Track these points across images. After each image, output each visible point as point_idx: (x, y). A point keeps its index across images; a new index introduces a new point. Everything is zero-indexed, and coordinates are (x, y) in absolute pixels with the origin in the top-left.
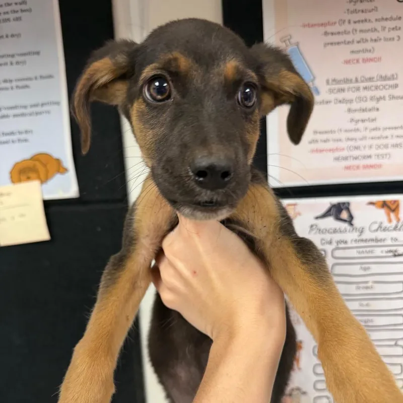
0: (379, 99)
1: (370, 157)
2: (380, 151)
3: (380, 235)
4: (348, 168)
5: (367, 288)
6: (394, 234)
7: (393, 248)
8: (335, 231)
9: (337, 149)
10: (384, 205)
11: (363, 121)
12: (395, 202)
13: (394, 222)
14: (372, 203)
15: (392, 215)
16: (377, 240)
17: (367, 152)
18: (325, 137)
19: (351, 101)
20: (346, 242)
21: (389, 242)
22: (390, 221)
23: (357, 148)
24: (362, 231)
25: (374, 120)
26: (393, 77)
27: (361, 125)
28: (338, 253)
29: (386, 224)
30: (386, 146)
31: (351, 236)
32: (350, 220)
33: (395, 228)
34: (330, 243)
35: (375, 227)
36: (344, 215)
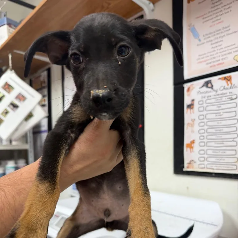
0: (222, 37)
1: (219, 60)
2: (223, 57)
3: (224, 91)
4: (211, 67)
5: (220, 115)
6: (231, 90)
7: (231, 97)
8: (206, 92)
9: (207, 60)
10: (225, 78)
11: (216, 47)
12: (229, 76)
13: (230, 85)
14: (220, 79)
15: (229, 82)
16: (223, 94)
17: (218, 58)
18: (202, 57)
19: (212, 41)
20: (210, 96)
21: (228, 94)
22: (228, 85)
23: (214, 58)
24: (217, 91)
25: (221, 45)
26: (228, 26)
27: (216, 49)
28: (208, 101)
29: (226, 86)
30: (226, 54)
31: (212, 94)
32: (212, 87)
33: (231, 88)
34: (205, 97)
35: (222, 88)
36: (210, 85)
